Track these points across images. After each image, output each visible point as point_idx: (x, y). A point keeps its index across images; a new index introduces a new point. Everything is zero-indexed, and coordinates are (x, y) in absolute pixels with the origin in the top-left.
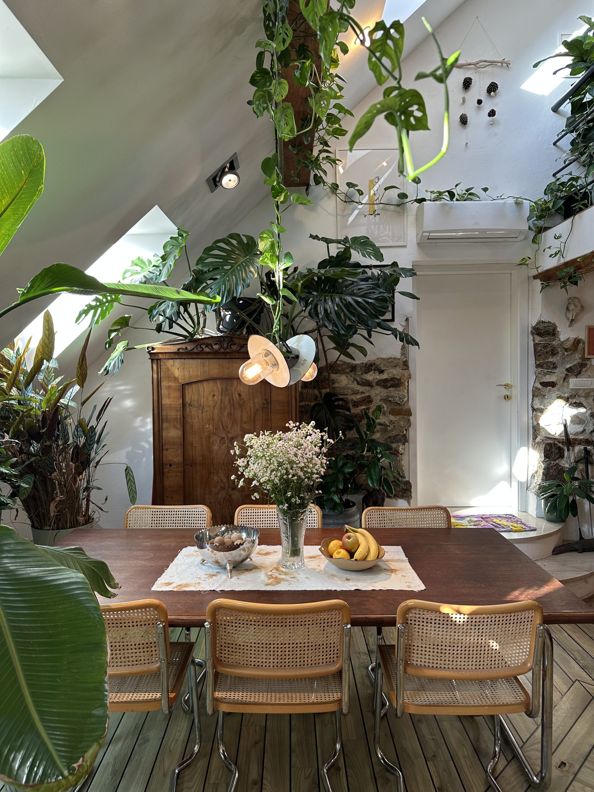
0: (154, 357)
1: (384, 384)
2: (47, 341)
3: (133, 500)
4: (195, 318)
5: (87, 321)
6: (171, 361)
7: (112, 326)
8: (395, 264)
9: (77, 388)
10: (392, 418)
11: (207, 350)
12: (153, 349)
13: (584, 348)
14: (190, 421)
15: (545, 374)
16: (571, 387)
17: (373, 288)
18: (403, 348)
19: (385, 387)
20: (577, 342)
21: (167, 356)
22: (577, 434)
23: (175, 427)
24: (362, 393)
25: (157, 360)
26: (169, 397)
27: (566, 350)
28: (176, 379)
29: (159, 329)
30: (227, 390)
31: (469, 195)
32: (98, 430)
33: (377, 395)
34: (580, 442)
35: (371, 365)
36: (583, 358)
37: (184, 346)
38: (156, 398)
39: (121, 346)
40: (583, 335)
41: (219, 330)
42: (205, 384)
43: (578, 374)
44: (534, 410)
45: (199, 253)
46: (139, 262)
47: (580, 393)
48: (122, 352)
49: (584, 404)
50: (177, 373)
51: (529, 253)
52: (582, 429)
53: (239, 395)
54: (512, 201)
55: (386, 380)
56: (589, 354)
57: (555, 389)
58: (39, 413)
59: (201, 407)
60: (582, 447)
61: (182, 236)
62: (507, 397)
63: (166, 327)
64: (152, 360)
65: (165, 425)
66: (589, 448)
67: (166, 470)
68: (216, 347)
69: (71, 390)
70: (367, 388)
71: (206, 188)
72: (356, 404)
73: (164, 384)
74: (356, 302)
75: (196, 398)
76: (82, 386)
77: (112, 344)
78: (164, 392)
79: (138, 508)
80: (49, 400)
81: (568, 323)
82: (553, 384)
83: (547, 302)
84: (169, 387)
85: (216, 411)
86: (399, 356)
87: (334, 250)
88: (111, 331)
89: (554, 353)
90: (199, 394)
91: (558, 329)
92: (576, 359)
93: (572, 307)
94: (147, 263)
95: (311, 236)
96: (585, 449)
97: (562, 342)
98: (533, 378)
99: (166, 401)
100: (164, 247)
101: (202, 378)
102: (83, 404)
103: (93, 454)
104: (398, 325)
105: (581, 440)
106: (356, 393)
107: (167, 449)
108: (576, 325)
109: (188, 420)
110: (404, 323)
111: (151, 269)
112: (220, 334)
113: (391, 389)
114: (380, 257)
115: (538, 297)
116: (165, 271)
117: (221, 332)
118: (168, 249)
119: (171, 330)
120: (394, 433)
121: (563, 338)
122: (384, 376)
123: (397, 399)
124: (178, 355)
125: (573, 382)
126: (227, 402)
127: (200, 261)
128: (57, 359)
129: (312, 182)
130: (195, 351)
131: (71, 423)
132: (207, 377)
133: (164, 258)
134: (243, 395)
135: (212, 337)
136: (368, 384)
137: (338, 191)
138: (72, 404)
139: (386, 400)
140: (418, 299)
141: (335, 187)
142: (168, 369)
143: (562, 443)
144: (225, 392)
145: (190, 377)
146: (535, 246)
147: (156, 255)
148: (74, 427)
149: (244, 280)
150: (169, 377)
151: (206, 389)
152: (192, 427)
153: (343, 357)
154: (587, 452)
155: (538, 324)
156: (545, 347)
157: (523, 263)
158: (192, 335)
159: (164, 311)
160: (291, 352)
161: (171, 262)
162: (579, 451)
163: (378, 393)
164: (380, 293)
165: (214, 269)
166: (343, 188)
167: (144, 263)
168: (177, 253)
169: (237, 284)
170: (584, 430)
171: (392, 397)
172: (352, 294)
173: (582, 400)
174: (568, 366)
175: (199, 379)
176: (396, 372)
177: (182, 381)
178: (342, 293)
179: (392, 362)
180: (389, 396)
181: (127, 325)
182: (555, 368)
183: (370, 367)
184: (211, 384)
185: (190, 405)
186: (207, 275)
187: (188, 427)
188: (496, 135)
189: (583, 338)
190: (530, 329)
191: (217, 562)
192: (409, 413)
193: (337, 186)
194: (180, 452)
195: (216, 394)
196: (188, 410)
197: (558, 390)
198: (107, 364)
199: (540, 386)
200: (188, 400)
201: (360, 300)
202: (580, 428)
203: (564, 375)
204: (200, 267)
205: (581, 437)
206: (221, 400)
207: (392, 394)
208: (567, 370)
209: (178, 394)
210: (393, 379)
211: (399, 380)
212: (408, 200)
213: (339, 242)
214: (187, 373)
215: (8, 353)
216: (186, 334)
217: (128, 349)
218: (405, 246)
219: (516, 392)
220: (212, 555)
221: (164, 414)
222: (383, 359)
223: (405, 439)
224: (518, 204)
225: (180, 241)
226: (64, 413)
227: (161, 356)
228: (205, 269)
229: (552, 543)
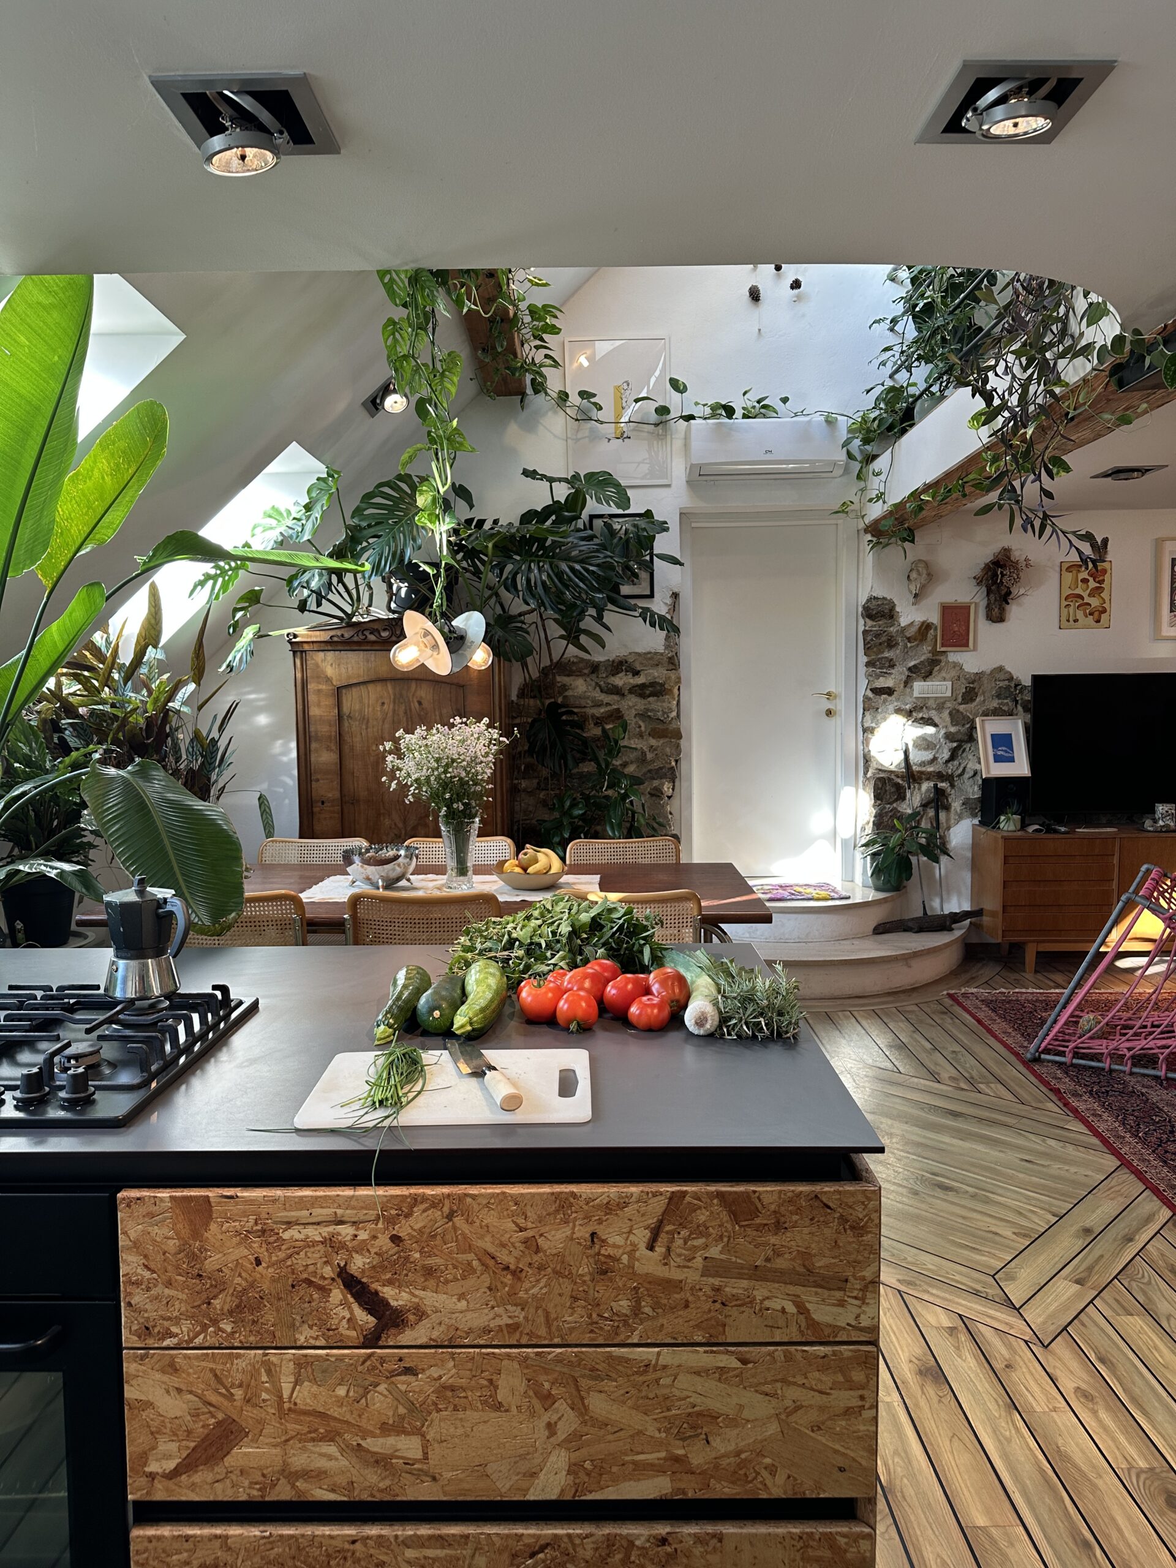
0: (297, 648)
1: (641, 691)
2: (153, 621)
3: (269, 830)
4: (354, 592)
5: (203, 595)
6: (321, 654)
7: (238, 602)
8: (648, 514)
9: (192, 686)
10: (653, 742)
11: (372, 638)
12: (295, 636)
13: (936, 636)
14: (349, 740)
15: (878, 677)
16: (916, 694)
18: (667, 638)
19: (643, 696)
20: (926, 627)
21: (316, 647)
22: (923, 764)
23: (328, 749)
24: (608, 704)
25: (302, 652)
26: (319, 705)
27: (909, 639)
28: (328, 680)
29: (302, 607)
30: (401, 695)
31: (763, 409)
32: (222, 745)
33: (630, 708)
34: (929, 776)
35: (621, 663)
36: (934, 652)
37: (339, 633)
38: (300, 707)
39: (249, 632)
40: (935, 618)
41: (389, 609)
42: (371, 687)
43: (927, 676)
44: (865, 731)
45: (356, 503)
46: (275, 513)
47: (931, 703)
48: (252, 640)
49: (937, 720)
50: (330, 671)
51: (851, 495)
52: (931, 757)
53: (420, 703)
54: (819, 419)
55: (643, 686)
56: (943, 645)
57: (893, 698)
58: (141, 721)
59: (364, 720)
60: (932, 784)
61: (333, 476)
62: (829, 713)
63: (312, 604)
64: (294, 652)
65: (314, 745)
66: (941, 785)
67: (316, 810)
68: (385, 634)
69: (183, 690)
70: (616, 698)
71: (364, 413)
72: (599, 721)
73: (312, 686)
74: (572, 569)
75: (357, 707)
76: (198, 684)
77: (237, 629)
78: (312, 698)
79: (276, 841)
80: (156, 700)
81: (912, 599)
82: (889, 691)
83: (880, 567)
84: (319, 691)
85: (386, 726)
86: (661, 649)
87: (562, 492)
88: (236, 610)
89: (891, 644)
90: (361, 701)
91: (898, 609)
92: (923, 653)
93: (914, 575)
94: (285, 514)
95: (526, 473)
96: (936, 786)
97: (904, 629)
98: (863, 683)
99: (314, 711)
100: (309, 492)
101: (366, 679)
102: (200, 708)
103: (214, 777)
104: (658, 604)
105: (930, 773)
106: (599, 704)
107: (318, 780)
108: (924, 603)
109: (347, 738)
110: (669, 601)
111: (290, 523)
112: (391, 616)
113: (651, 699)
114: (624, 502)
115: (869, 559)
116: (309, 526)
117: (394, 612)
118: (314, 495)
119: (319, 610)
120: (657, 765)
121: (904, 621)
122: (640, 680)
123: (660, 714)
124: (331, 645)
125: (919, 687)
126: (401, 713)
127: (358, 512)
128: (163, 647)
130: (356, 639)
131: (183, 737)
132: (373, 678)
133: (308, 508)
134: (425, 704)
135: (379, 620)
136: (617, 691)
137: (568, 404)
138: (184, 709)
139: (643, 715)
140: (681, 564)
141: (563, 396)
142: (317, 666)
143: (902, 777)
144: (398, 699)
145: (349, 677)
146: (862, 484)
147: (296, 503)
148: (188, 741)
150: (318, 677)
151: (373, 693)
152: (352, 748)
153: (572, 650)
154: (939, 793)
155: (869, 600)
156: (877, 636)
157: (843, 510)
158: (350, 616)
159: (308, 582)
160: (454, 632)
161: (317, 513)
162: (928, 790)
163: (631, 706)
165: (377, 524)
166: (574, 399)
167: (281, 514)
168: (324, 500)
169: (405, 545)
170: (935, 759)
171: (652, 711)
173: (933, 714)
174: (912, 664)
175: (361, 680)
176: (658, 674)
177: (339, 684)
179: (651, 658)
180: (648, 710)
181: (258, 602)
182: (892, 666)
183: (619, 666)
184: (379, 687)
185: (349, 717)
186: (365, 532)
187: (346, 749)
188: (803, 316)
189: (935, 622)
190: (860, 609)
191: (368, 879)
192: (678, 735)
193: (567, 395)
194: (336, 784)
195: (386, 701)
196: (346, 724)
197: (898, 700)
198: (230, 658)
199: (870, 694)
200: (346, 709)
202: (927, 756)
203: (904, 678)
204: (356, 520)
205: (930, 769)
206: (394, 711)
207: (653, 706)
208: (910, 669)
209: (330, 701)
210: (653, 684)
211: (662, 685)
212: (669, 417)
213: (566, 480)
214: (343, 671)
215: (98, 638)
216: (341, 614)
217: (260, 636)
218: (669, 486)
219: (840, 705)
220: (362, 870)
221: (312, 729)
222: (639, 654)
223: (672, 774)
224: (830, 422)
225: (331, 483)
226: (174, 722)
227: (306, 647)
228: (364, 524)
229: (875, 917)
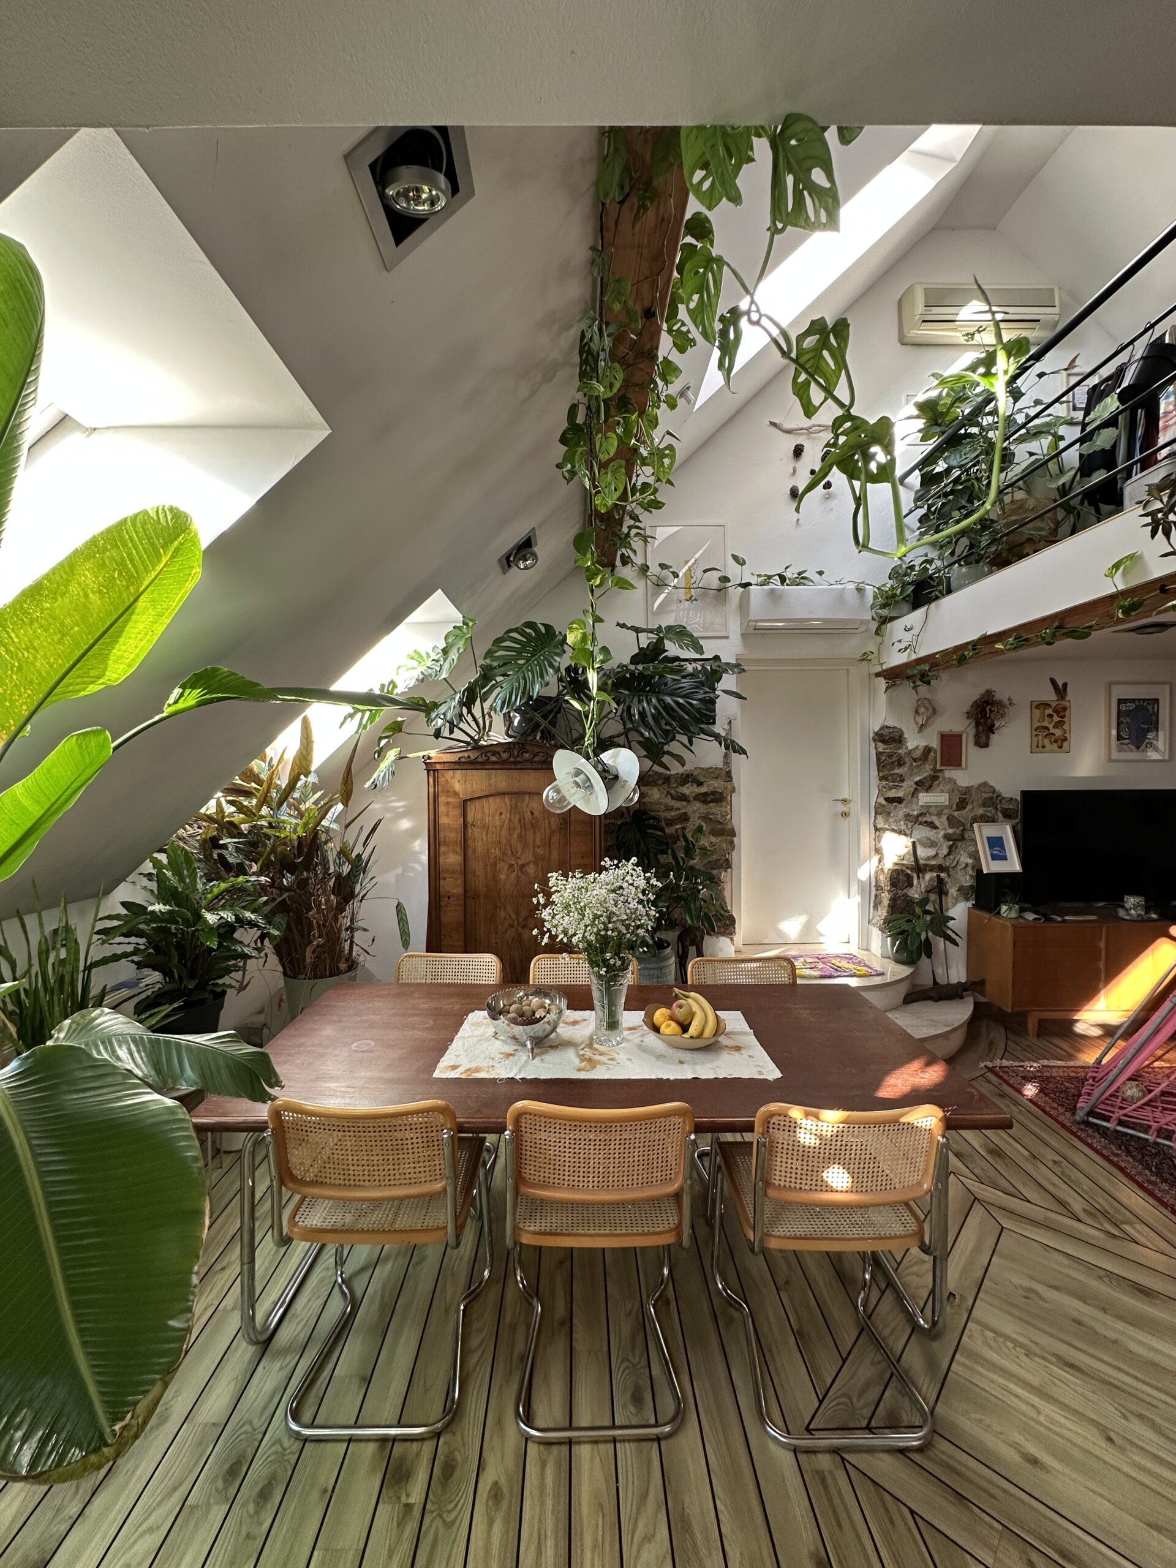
0: (430, 767)
1: (704, 798)
2: (305, 752)
3: (406, 944)
4: (480, 721)
5: (352, 726)
6: (451, 772)
7: (383, 732)
8: (717, 658)
9: (340, 807)
10: (713, 839)
11: (493, 759)
12: (429, 758)
13: (936, 758)
14: (472, 844)
15: (890, 789)
16: (921, 803)
17: (697, 687)
18: (726, 755)
19: (705, 802)
20: (928, 750)
21: (446, 766)
22: (928, 858)
23: (454, 852)
24: (678, 809)
25: (434, 771)
26: (447, 815)
27: (915, 760)
28: (456, 794)
29: (437, 734)
30: (517, 806)
31: (801, 579)
32: (365, 857)
33: (695, 812)
34: (932, 868)
35: (688, 776)
36: (935, 770)
37: (466, 755)
38: (432, 817)
39: (392, 755)
40: (935, 744)
41: (508, 735)
42: (491, 800)
43: (928, 789)
44: (876, 829)
45: (488, 645)
46: (417, 656)
47: (932, 810)
48: (394, 762)
49: (937, 823)
50: (457, 787)
51: (871, 647)
52: (934, 853)
53: (532, 813)
54: (852, 586)
55: (705, 794)
56: (942, 765)
57: (902, 805)
58: (295, 837)
59: (485, 828)
60: (935, 874)
61: (467, 625)
62: (845, 815)
63: (446, 732)
64: (428, 771)
65: (443, 849)
66: (942, 875)
67: (443, 904)
68: (505, 756)
69: (333, 810)
70: (684, 803)
71: (497, 569)
72: (670, 823)
73: (442, 799)
74: (677, 703)
75: (480, 816)
76: (346, 804)
77: (381, 752)
78: (442, 809)
79: (412, 956)
80: (306, 824)
81: (917, 729)
82: (899, 800)
83: (891, 702)
84: (448, 803)
85: (504, 832)
86: (721, 765)
87: (645, 640)
88: (381, 738)
89: (900, 763)
90: (483, 812)
91: (906, 736)
92: (926, 771)
93: (922, 710)
94: (425, 656)
95: (618, 624)
96: (938, 876)
97: (910, 751)
98: (875, 792)
99: (444, 820)
100: (446, 638)
101: (487, 793)
102: (347, 826)
103: (358, 888)
104: (719, 728)
105: (933, 866)
106: (669, 809)
107: (445, 879)
108: (926, 732)
109: (470, 843)
110: (727, 727)
111: (429, 664)
112: (510, 740)
113: (711, 805)
114: (699, 649)
115: (882, 698)
116: (446, 666)
117: (510, 737)
118: (450, 640)
119: (452, 736)
120: (715, 857)
121: (911, 745)
122: (703, 789)
123: (719, 817)
124: (459, 765)
125: (924, 798)
126: (516, 821)
127: (489, 654)
128: (315, 771)
129: (618, 562)
130: (480, 760)
131: (332, 849)
132: (493, 792)
133: (445, 651)
134: (537, 814)
135: (500, 744)
136: (684, 798)
137: (649, 573)
138: (334, 826)
139: (705, 818)
140: (745, 699)
141: (644, 569)
142: (447, 781)
143: (911, 869)
144: (514, 809)
145: (473, 792)
146: (879, 639)
147: (435, 647)
148: (335, 854)
149: (542, 676)
150: (448, 792)
151: (492, 805)
152: (474, 851)
153: (656, 768)
154: (940, 880)
155: (881, 729)
156: (890, 756)
157: (865, 658)
158: (476, 742)
159: (444, 714)
160: (608, 772)
161: (454, 655)
162: (931, 879)
163: (696, 809)
164: (706, 693)
165: (505, 664)
166: (654, 569)
167: (420, 656)
168: (461, 644)
169: (533, 682)
170: (937, 854)
171: (712, 814)
172: (671, 694)
173: (934, 819)
174: (918, 779)
175: (483, 794)
176: (717, 785)
177: (463, 796)
178: (659, 692)
179: (713, 773)
180: (709, 813)
181: (400, 731)
182: (902, 781)
183: (686, 779)
184: (498, 800)
185: (472, 825)
186: (496, 671)
187: (470, 852)
188: (831, 510)
189: (935, 746)
190: (872, 735)
191: (514, 1038)
192: (732, 833)
193: (648, 567)
194: (460, 882)
195: (504, 811)
196: (470, 831)
197: (906, 807)
198: (375, 776)
199: (883, 802)
200: (470, 819)
201: (681, 701)
202: (931, 852)
203: (912, 790)
204: (488, 661)
205: (933, 863)
206: (510, 819)
207: (714, 810)
208: (916, 783)
209: (458, 812)
210: (713, 793)
211: (721, 794)
212: (729, 584)
213: (651, 631)
214: (469, 786)
215: (257, 765)
216: (469, 739)
217: (401, 758)
218: (727, 637)
219: (856, 808)
220: (508, 1029)
221: (441, 835)
222: (702, 769)
223: (727, 865)
224: (859, 590)
225: (465, 631)
226: (323, 837)
227: (438, 767)
228: (495, 664)
229: (902, 991)
